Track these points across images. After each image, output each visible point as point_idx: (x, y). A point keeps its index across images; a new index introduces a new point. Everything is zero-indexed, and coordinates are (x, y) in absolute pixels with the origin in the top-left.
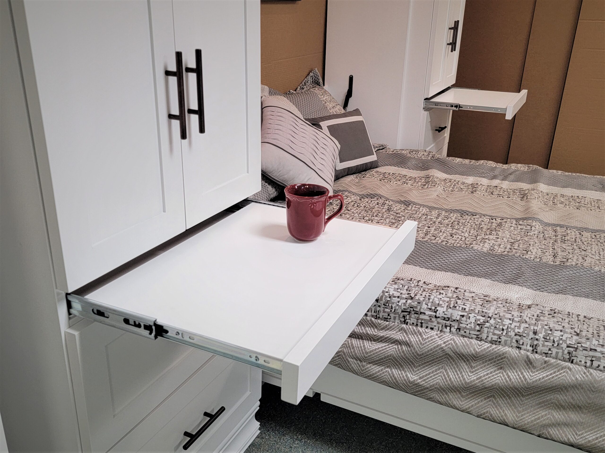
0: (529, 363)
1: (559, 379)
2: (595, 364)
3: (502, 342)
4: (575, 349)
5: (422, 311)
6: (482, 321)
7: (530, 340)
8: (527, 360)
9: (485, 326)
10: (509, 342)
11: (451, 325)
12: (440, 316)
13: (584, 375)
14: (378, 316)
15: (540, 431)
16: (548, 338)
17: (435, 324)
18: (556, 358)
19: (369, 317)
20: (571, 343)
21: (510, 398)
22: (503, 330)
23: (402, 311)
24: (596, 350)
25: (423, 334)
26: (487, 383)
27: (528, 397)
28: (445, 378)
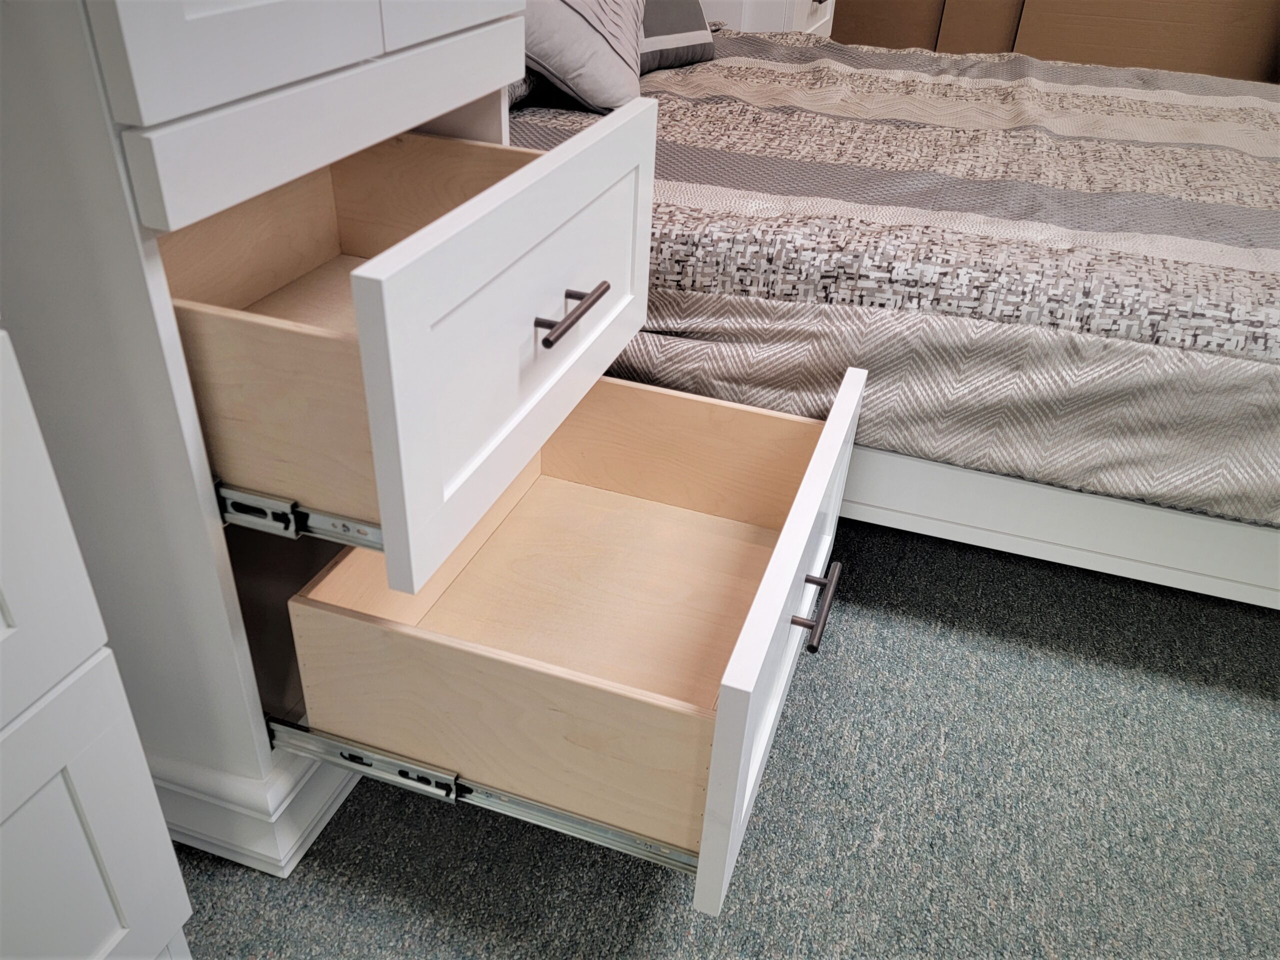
0: (1074, 352)
1: (1132, 376)
2: (1202, 340)
3: (1023, 317)
4: (1164, 317)
5: (863, 272)
6: (982, 280)
7: (1076, 307)
8: (1069, 347)
9: (990, 288)
10: (1035, 316)
11: (920, 294)
12: (899, 278)
13: (1179, 364)
14: (772, 292)
15: (1083, 481)
16: (1112, 301)
17: (889, 294)
18: (1127, 337)
19: (754, 296)
20: (1156, 305)
21: (1030, 424)
22: (1024, 293)
23: (823, 277)
24: (1203, 315)
25: (865, 318)
26: (989, 398)
27: (1066, 419)
28: (907, 398)
